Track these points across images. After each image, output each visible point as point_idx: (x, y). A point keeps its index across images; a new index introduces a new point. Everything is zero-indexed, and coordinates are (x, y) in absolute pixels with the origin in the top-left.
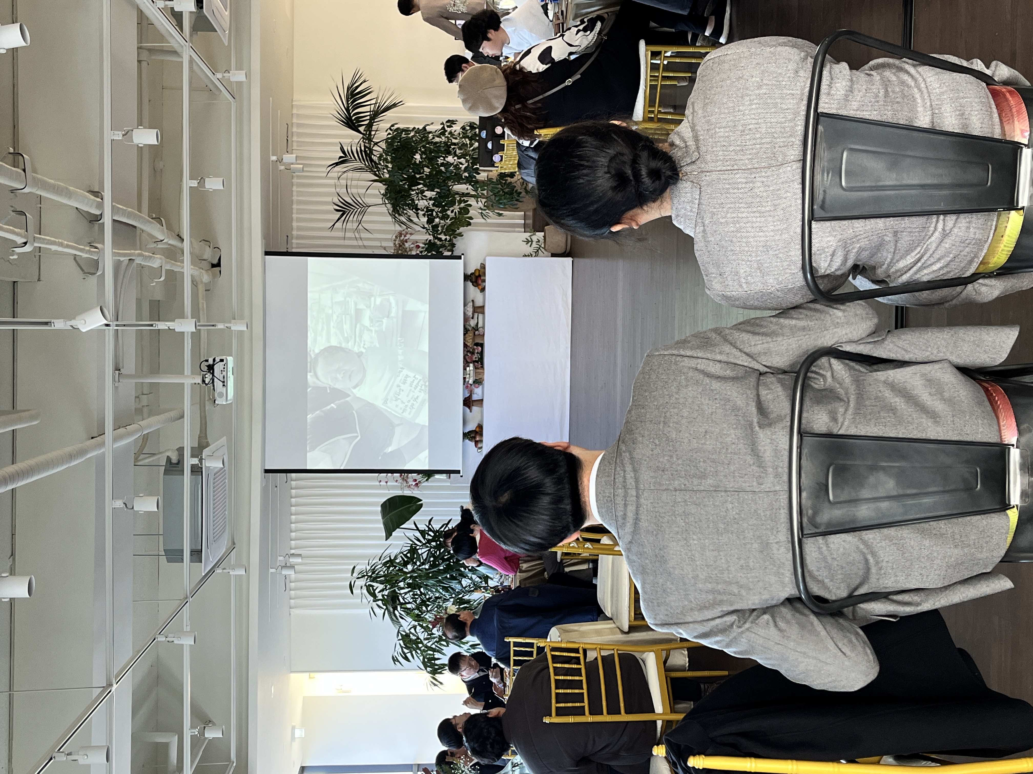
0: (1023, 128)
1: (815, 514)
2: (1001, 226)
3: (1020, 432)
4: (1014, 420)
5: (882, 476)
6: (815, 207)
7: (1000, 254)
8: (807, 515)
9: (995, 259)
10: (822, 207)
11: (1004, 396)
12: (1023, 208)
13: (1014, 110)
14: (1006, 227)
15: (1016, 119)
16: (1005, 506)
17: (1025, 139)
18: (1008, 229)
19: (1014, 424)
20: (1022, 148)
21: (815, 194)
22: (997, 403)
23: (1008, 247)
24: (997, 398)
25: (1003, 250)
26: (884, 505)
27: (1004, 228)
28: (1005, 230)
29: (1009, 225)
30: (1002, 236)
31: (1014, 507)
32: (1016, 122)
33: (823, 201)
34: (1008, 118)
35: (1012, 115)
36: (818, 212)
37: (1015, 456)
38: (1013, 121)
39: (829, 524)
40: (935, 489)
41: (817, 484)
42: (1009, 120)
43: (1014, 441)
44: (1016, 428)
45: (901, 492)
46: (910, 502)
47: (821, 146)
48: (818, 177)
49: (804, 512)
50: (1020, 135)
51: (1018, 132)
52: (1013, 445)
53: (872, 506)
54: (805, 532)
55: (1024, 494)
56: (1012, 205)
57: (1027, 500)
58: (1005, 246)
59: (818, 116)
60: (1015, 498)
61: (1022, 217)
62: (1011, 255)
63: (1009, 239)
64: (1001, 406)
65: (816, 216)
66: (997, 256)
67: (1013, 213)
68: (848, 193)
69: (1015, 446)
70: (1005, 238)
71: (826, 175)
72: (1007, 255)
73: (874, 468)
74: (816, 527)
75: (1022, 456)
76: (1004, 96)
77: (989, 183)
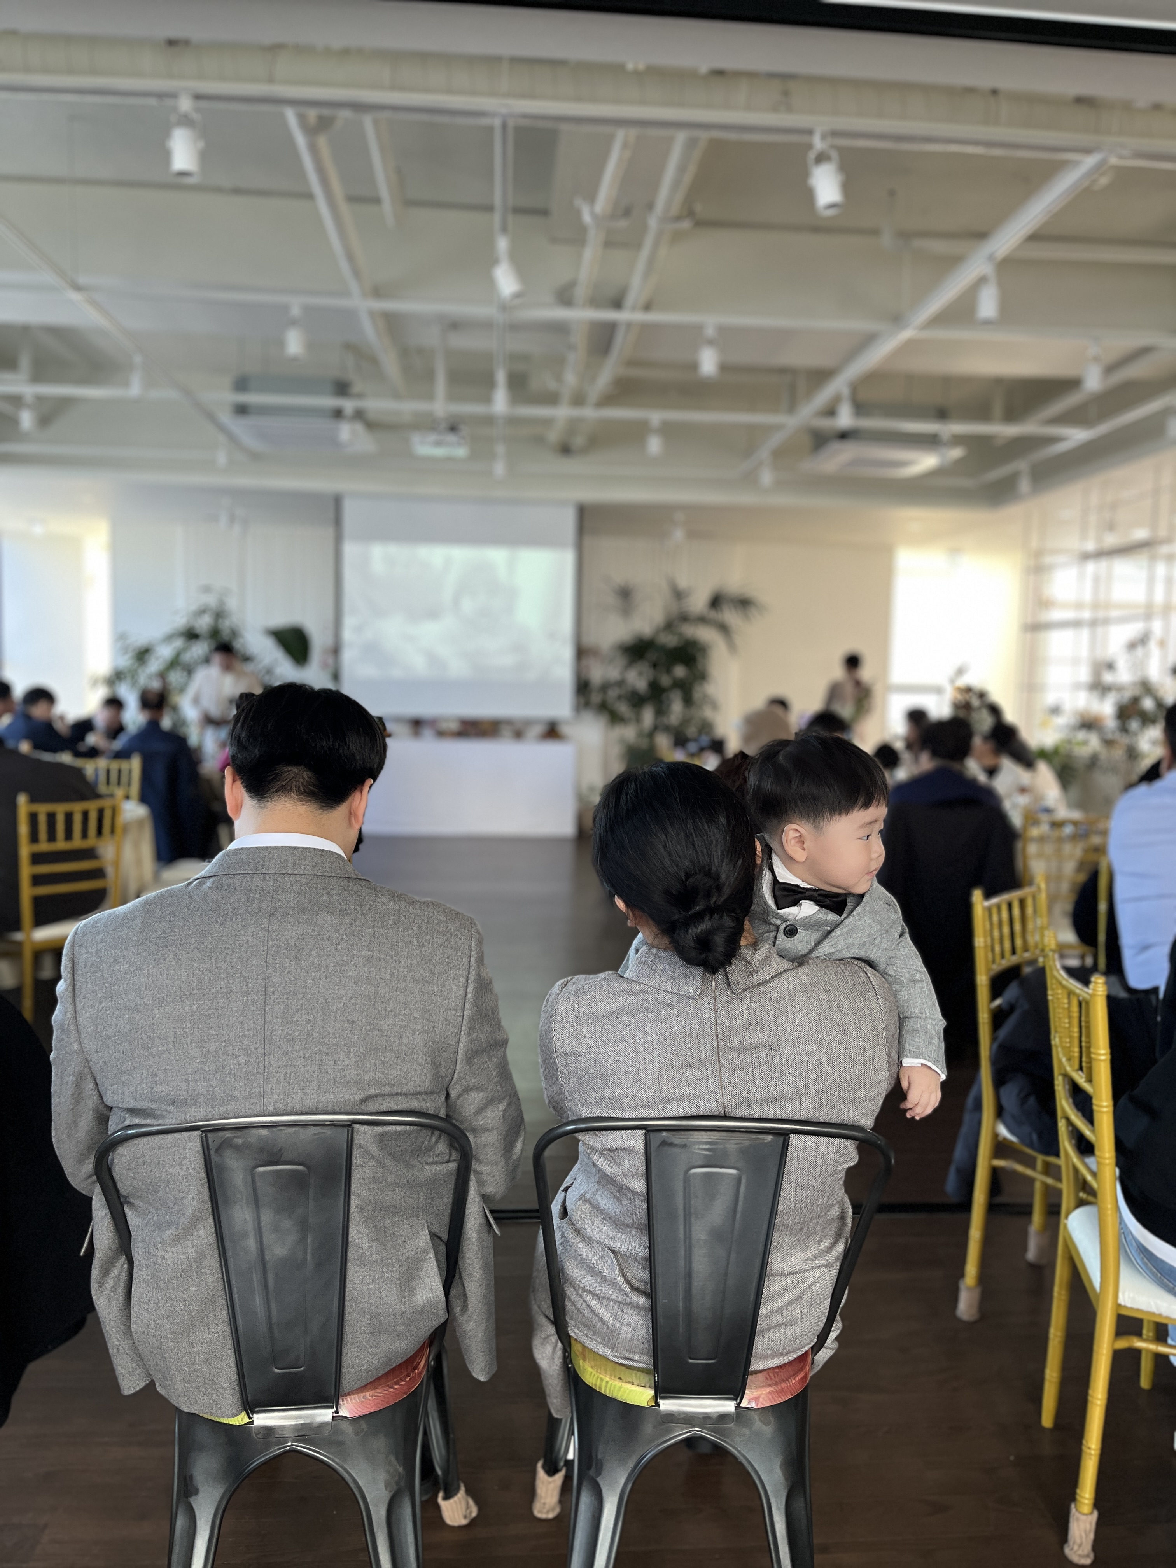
0: (761, 1399)
1: (238, 1149)
2: (633, 1376)
3: (355, 1420)
4: (372, 1410)
5: (291, 1239)
6: (664, 1134)
7: (596, 1376)
8: (235, 1137)
9: (590, 1369)
10: (664, 1143)
11: (405, 1393)
12: (658, 1405)
13: (783, 1385)
14: (633, 1384)
15: (772, 1389)
16: (250, 1406)
17: (747, 1403)
18: (629, 1386)
19: (367, 1411)
20: (736, 1400)
21: (683, 1133)
22: (397, 1384)
23: (606, 1386)
24: (403, 1383)
25: (602, 1380)
26: (251, 1243)
27: (631, 1380)
28: (628, 1382)
29: (634, 1388)
30: (620, 1378)
31: (250, 1418)
32: (768, 1390)
33: (671, 1145)
34: (773, 1377)
35: (776, 1384)
36: (656, 1138)
37: (325, 1415)
38: (770, 1385)
39: (222, 1168)
40: (274, 1311)
41: (281, 1149)
42: (771, 1379)
43: (343, 1412)
44: (361, 1414)
45: (270, 1265)
46: (256, 1278)
47: (745, 1140)
48: (704, 1136)
49: (239, 1133)
50: (752, 1396)
51: (756, 1393)
52: (337, 1412)
53: (250, 1227)
54: (209, 1135)
55: (268, 1431)
56: (662, 1390)
57: (260, 1436)
58: (607, 1382)
59: (784, 1135)
60: (262, 1419)
61: (645, 1404)
62: (596, 1390)
63: (617, 1388)
64: (391, 1390)
65: (652, 1135)
66: (594, 1372)
67: (652, 1392)
68: (681, 1177)
69: (335, 1415)
70: (618, 1383)
71: (707, 1147)
72: (596, 1385)
73: (304, 1226)
74: (217, 1150)
75: (323, 1425)
76: (801, 1370)
77: (691, 1361)
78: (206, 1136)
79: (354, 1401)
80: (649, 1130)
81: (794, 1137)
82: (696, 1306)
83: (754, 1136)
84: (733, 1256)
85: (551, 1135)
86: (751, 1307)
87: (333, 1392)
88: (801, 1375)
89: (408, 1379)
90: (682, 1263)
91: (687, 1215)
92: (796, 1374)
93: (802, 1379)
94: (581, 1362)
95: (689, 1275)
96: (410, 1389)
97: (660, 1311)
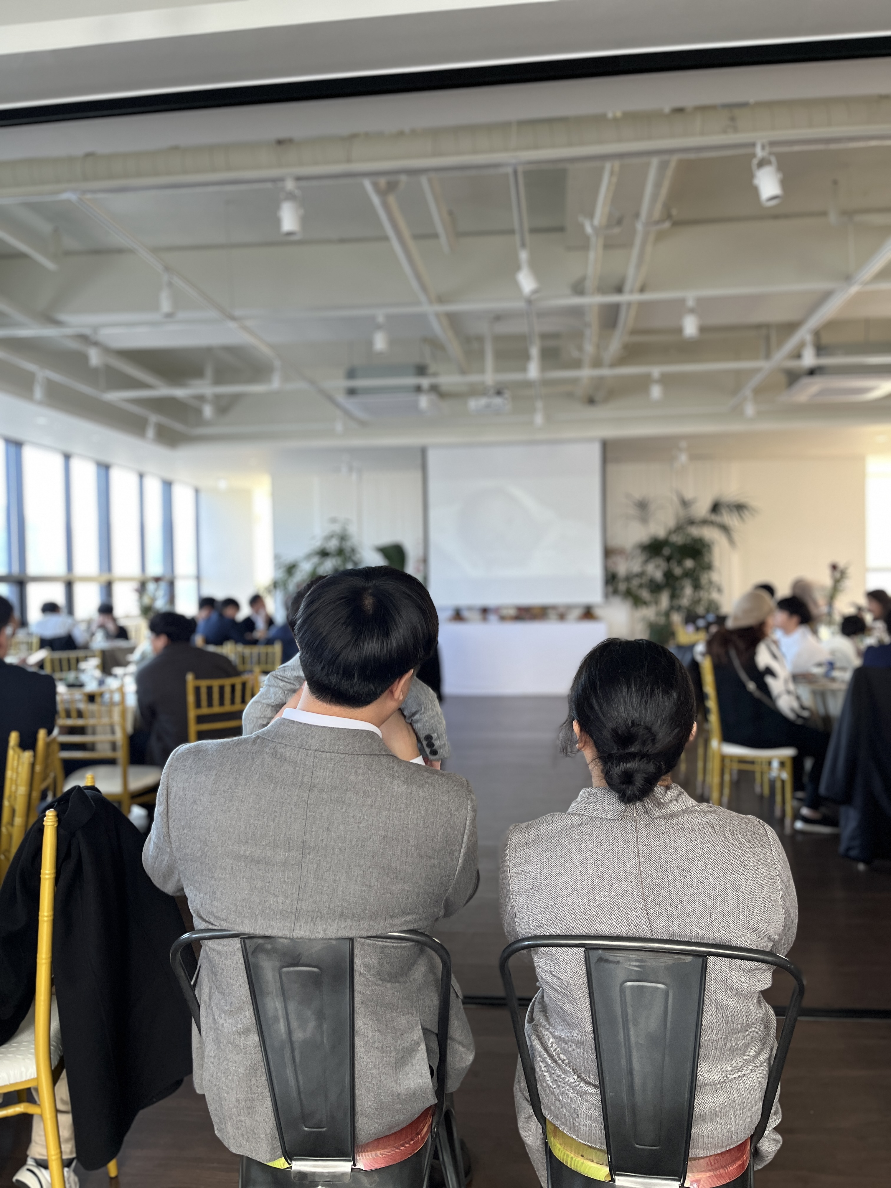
0: (702, 1182)
1: (267, 952)
2: (594, 1155)
3: (369, 1173)
4: (383, 1166)
5: (311, 1025)
6: (600, 951)
7: (563, 1152)
8: (265, 943)
9: (558, 1146)
10: (600, 960)
11: (410, 1154)
12: (613, 1180)
13: (722, 1171)
14: (592, 1161)
15: (712, 1173)
16: (289, 1156)
17: (689, 1184)
18: (589, 1163)
19: (378, 1166)
20: (680, 1181)
21: (615, 951)
22: (402, 1146)
23: (571, 1162)
24: (407, 1145)
25: (568, 1156)
26: (282, 1027)
27: (591, 1158)
28: (589, 1160)
29: (593, 1165)
30: (582, 1156)
31: (290, 1164)
32: (708, 1174)
33: (607, 961)
34: (713, 1164)
35: (716, 1169)
36: (595, 955)
37: (344, 1167)
38: (710, 1171)
39: (257, 967)
40: (301, 1082)
41: (299, 955)
42: (712, 1165)
43: (360, 1166)
44: (374, 1168)
45: (296, 1045)
46: (287, 1054)
47: (669, 960)
48: (633, 955)
49: (268, 941)
50: (693, 1179)
51: (698, 1176)
52: (355, 1165)
53: (280, 1013)
54: (247, 941)
55: (303, 1175)
56: (615, 1169)
57: (297, 1179)
58: (572, 1158)
59: (704, 956)
60: (300, 1166)
61: (603, 1180)
62: (563, 1164)
63: (580, 1164)
64: (398, 1150)
65: (591, 952)
66: (562, 1149)
67: (607, 1170)
68: (618, 989)
69: (353, 1167)
70: (580, 1160)
71: (637, 964)
72: (563, 1160)
73: (320, 1016)
74: (253, 953)
75: (343, 1174)
76: (738, 1159)
77: (637, 1146)
78: (244, 942)
79: (367, 1157)
80: (588, 949)
81: (711, 958)
82: (639, 1099)
83: (676, 956)
84: (667, 1058)
85: (510, 949)
86: (686, 1104)
87: (350, 1150)
88: (739, 1163)
89: (412, 1142)
90: (624, 1062)
91: (625, 1022)
92: (734, 1162)
93: (739, 1166)
94: (552, 1138)
95: (631, 1073)
96: (414, 1150)
97: (608, 1102)
